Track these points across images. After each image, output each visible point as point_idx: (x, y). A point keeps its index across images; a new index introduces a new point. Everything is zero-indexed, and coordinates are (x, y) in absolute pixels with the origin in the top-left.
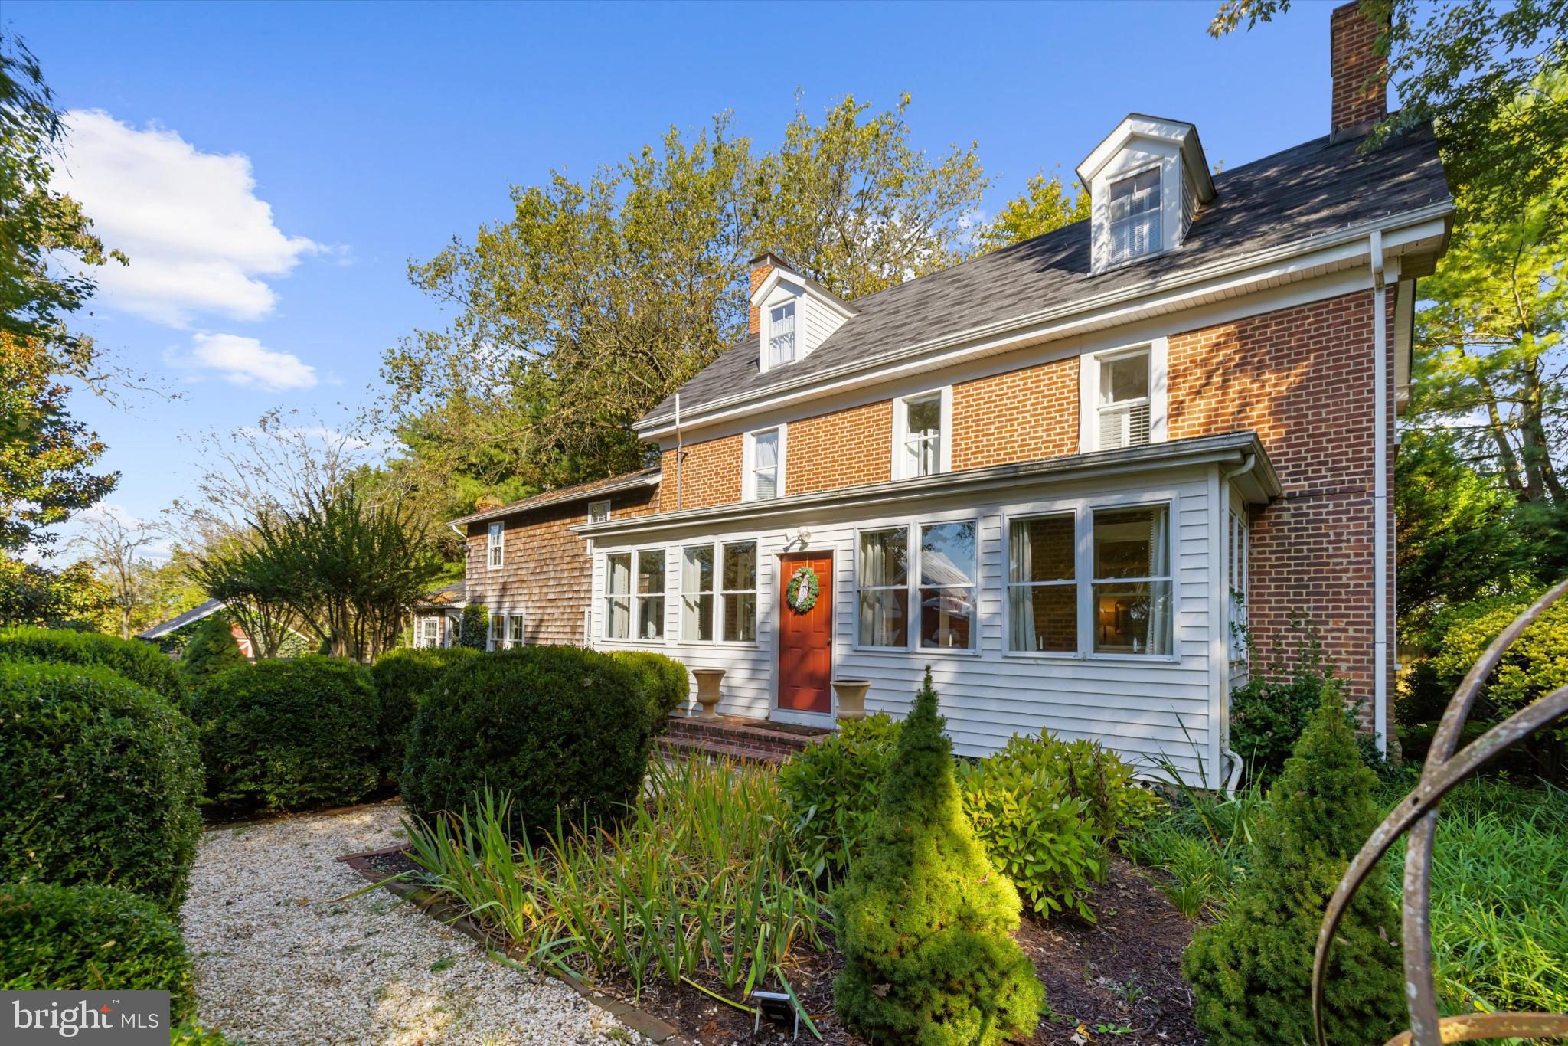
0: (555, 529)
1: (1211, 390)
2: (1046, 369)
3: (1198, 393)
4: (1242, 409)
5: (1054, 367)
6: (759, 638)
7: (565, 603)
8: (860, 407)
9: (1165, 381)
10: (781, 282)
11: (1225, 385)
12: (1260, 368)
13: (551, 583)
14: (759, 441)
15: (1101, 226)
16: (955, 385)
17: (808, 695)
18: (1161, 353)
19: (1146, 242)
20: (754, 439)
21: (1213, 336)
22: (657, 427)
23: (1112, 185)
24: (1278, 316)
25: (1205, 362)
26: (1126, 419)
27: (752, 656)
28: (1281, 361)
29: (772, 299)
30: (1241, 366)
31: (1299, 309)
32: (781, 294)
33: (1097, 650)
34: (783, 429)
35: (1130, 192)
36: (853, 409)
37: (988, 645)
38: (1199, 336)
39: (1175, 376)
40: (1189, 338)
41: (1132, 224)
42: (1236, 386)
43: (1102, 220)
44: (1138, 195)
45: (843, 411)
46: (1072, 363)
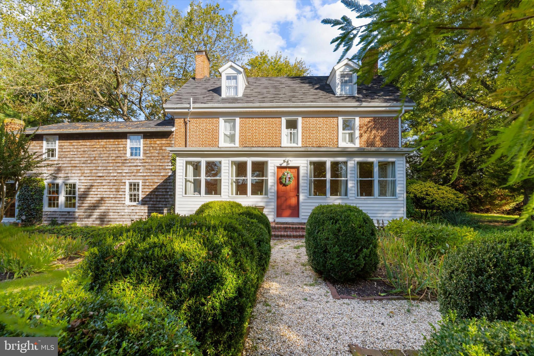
0: (102, 143)
1: (368, 132)
2: (329, 119)
3: (365, 132)
4: (375, 137)
5: (331, 119)
6: (269, 194)
7: (111, 178)
8: (269, 118)
9: (358, 128)
10: (231, 67)
11: (371, 132)
12: (378, 129)
13: (100, 168)
14: (225, 122)
15: (339, 83)
16: (303, 117)
17: (288, 212)
18: (357, 121)
19: (348, 91)
20: (223, 121)
21: (368, 119)
22: (177, 108)
23: (341, 74)
24: (381, 118)
25: (366, 125)
26: (347, 135)
27: (265, 200)
28: (382, 129)
29: (226, 72)
30: (374, 128)
31: (385, 117)
32: (231, 71)
33: (379, 196)
34: (238, 120)
35: (345, 77)
36: (267, 118)
37: (351, 195)
38: (366, 119)
39: (361, 127)
40: (363, 119)
41: (345, 85)
42: (374, 132)
43: (339, 82)
44: (347, 79)
45: (263, 118)
46: (336, 119)
